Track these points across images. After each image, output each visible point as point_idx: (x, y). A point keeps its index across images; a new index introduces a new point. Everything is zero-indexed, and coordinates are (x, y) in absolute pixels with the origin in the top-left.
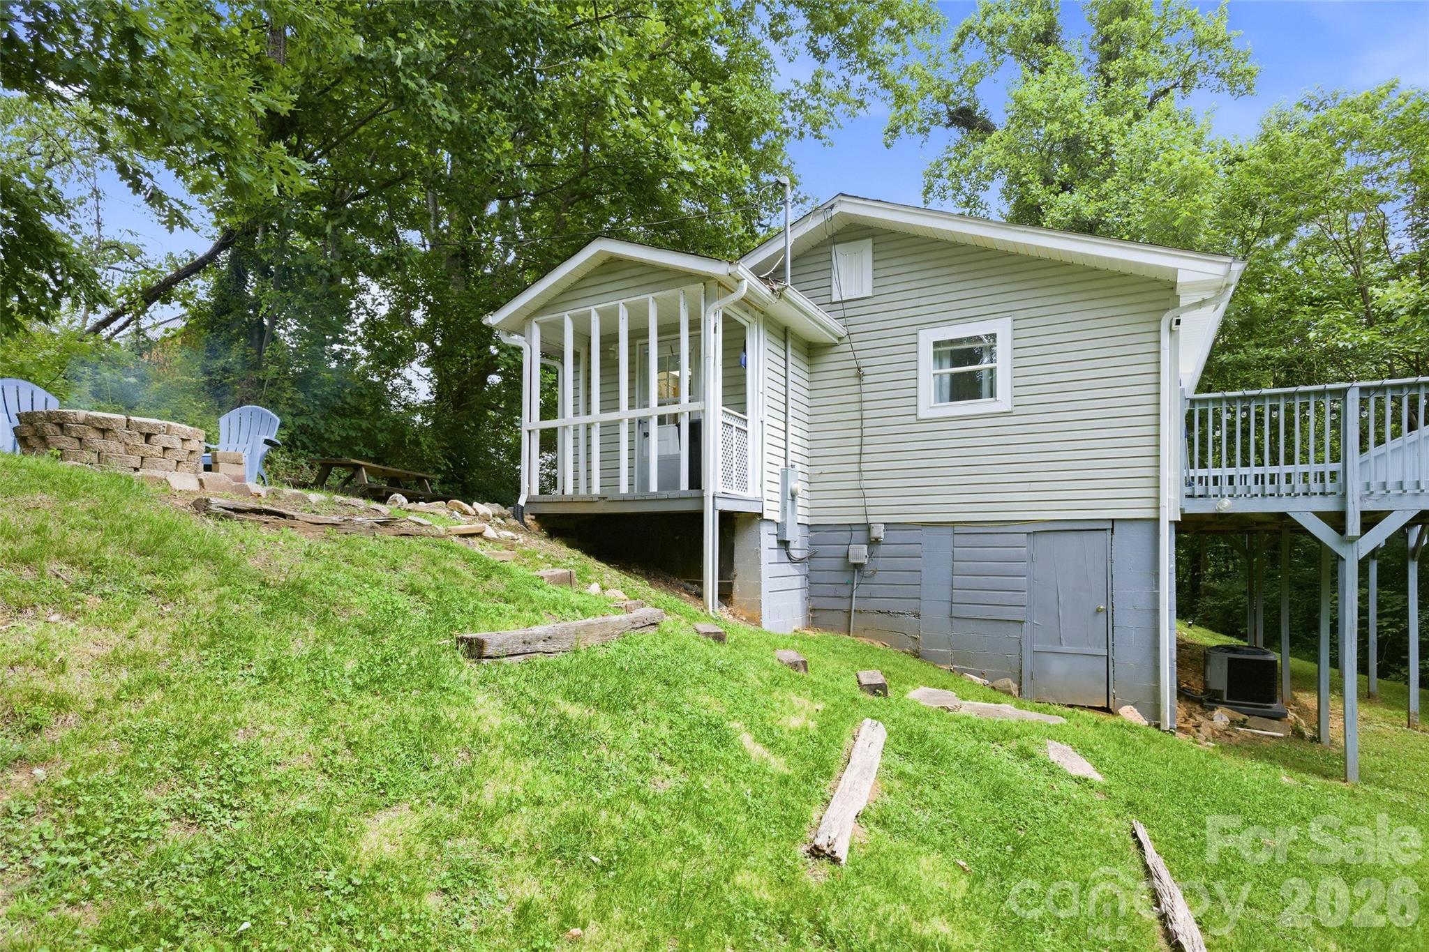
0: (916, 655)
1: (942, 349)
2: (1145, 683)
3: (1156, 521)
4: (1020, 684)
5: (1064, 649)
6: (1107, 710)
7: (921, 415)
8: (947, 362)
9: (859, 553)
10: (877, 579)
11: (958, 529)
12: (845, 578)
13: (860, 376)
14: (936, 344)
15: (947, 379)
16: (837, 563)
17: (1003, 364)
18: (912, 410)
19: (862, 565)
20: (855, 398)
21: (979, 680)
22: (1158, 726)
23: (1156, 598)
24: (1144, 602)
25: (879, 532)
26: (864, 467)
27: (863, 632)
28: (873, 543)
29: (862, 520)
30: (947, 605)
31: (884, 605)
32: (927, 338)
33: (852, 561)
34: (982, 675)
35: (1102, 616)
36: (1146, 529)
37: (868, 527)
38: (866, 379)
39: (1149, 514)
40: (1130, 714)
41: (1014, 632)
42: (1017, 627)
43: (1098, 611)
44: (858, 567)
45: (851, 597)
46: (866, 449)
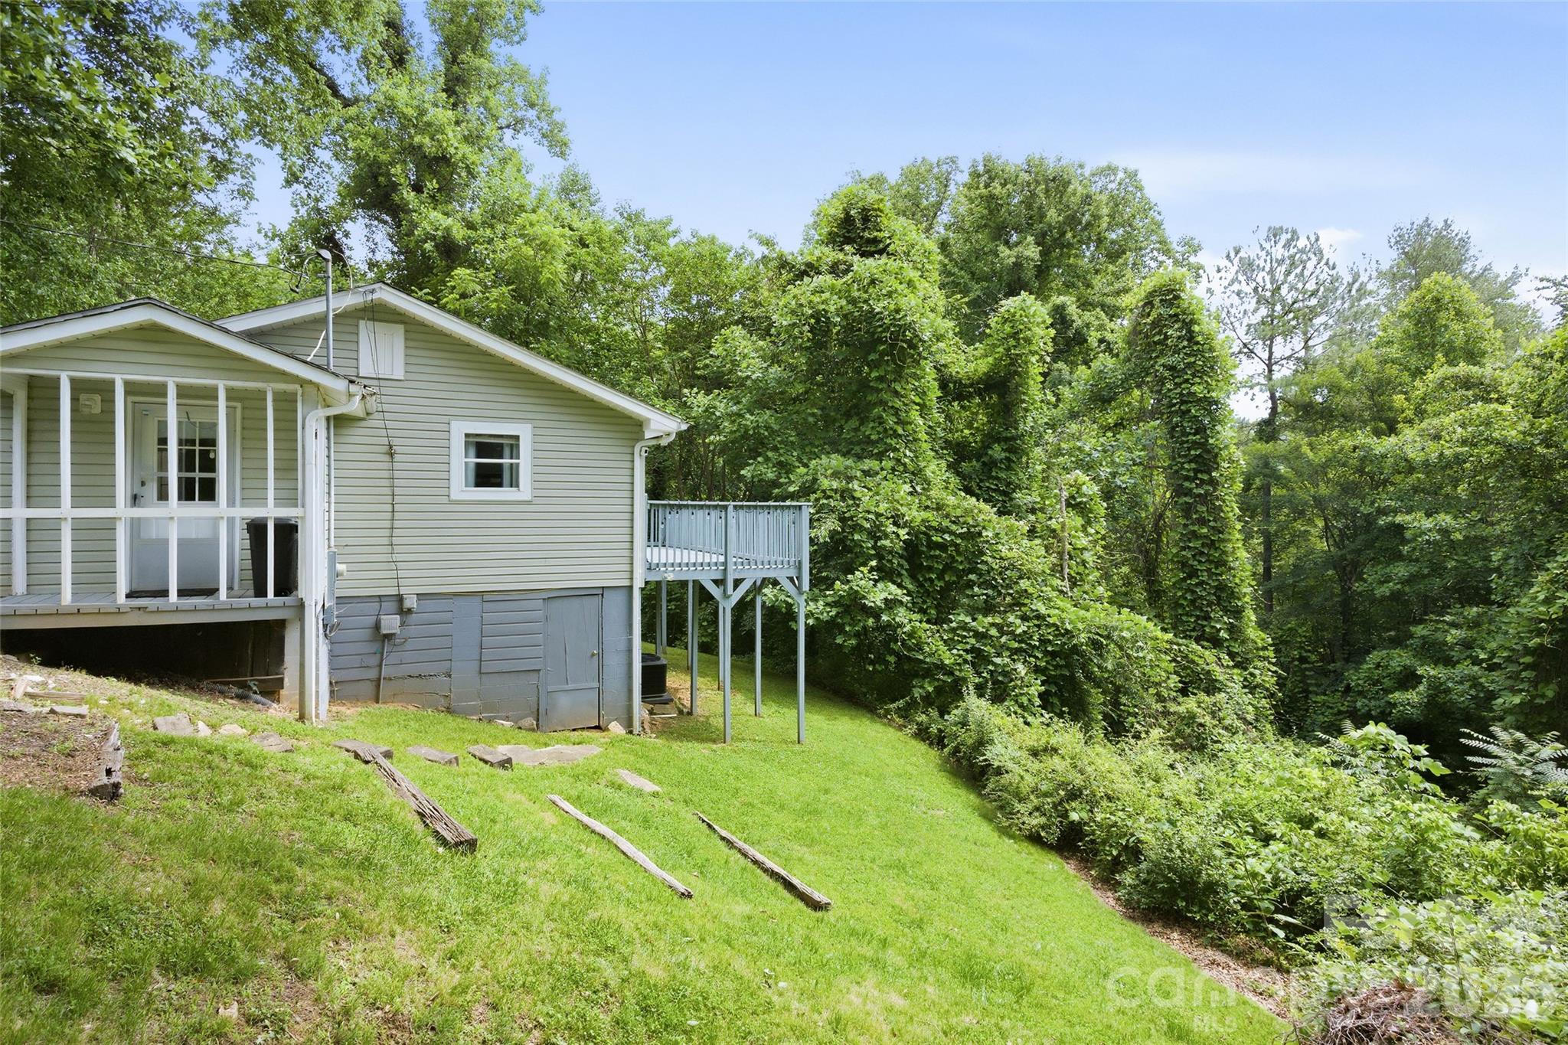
0: (449, 710)
1: (471, 440)
2: (623, 702)
3: (631, 587)
4: (538, 720)
5: (571, 686)
6: (598, 728)
7: (453, 497)
8: (472, 451)
9: (391, 623)
10: (408, 646)
11: (487, 597)
12: (375, 647)
13: (392, 455)
14: (467, 435)
15: (472, 467)
16: (366, 634)
17: (525, 462)
18: (445, 491)
19: (394, 634)
20: (386, 474)
21: (507, 724)
22: (631, 732)
23: (630, 641)
24: (622, 646)
25: (411, 602)
26: (395, 541)
27: (394, 697)
28: (404, 612)
29: (394, 591)
30: (478, 663)
31: (414, 670)
32: (460, 429)
33: (384, 631)
34: (507, 718)
35: (596, 657)
36: (624, 592)
37: (400, 599)
38: (397, 458)
39: (626, 583)
40: (616, 728)
41: (533, 679)
42: (535, 675)
43: (593, 655)
44: (389, 637)
45: (380, 666)
46: (397, 524)
